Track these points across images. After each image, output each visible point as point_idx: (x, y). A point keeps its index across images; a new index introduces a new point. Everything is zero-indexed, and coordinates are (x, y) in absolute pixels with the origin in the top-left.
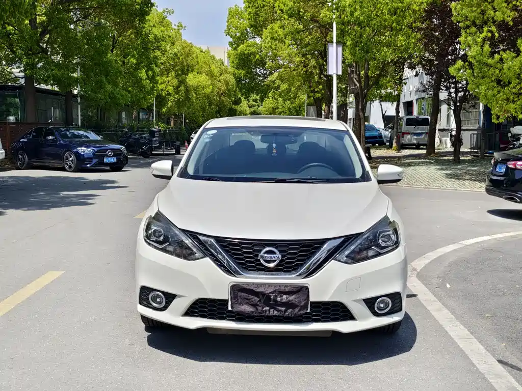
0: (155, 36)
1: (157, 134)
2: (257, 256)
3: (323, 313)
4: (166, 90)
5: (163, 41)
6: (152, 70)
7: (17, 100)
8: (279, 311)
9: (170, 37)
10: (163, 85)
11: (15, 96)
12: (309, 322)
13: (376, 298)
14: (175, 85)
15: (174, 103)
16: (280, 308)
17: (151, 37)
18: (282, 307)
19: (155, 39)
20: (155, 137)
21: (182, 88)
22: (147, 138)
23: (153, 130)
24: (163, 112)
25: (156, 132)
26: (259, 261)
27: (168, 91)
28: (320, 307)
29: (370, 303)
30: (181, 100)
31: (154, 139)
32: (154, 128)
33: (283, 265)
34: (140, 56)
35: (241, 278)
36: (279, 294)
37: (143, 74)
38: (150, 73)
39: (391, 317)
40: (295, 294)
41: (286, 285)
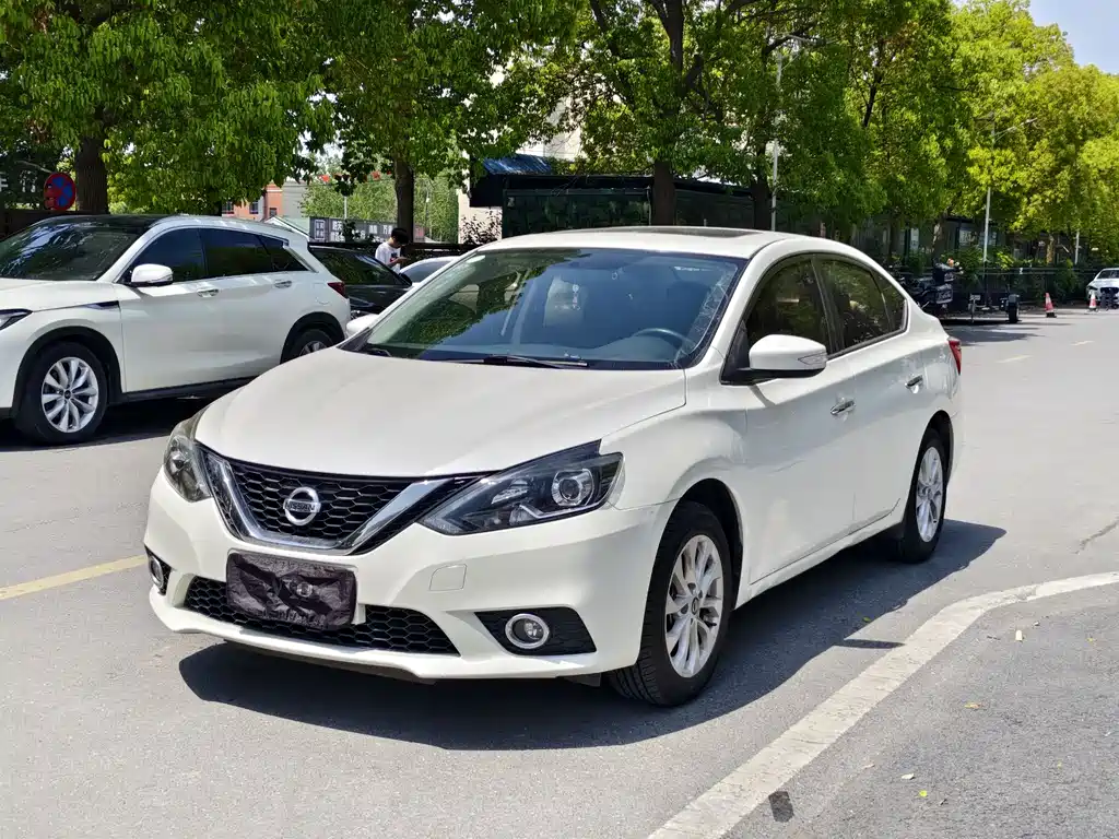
0: (966, 62)
1: (950, 277)
2: (282, 501)
3: (392, 632)
4: (1012, 179)
5: (984, 69)
6: (954, 135)
7: (646, 206)
8: (303, 615)
9: (1001, 60)
10: (1003, 169)
11: (644, 199)
12: (366, 645)
13: (508, 614)
14: (1047, 169)
15: (1041, 209)
16: (305, 611)
17: (956, 64)
18: (309, 609)
19: (965, 66)
20: (943, 283)
21: (1065, 175)
22: (927, 285)
23: (941, 269)
24: (1016, 229)
25: (948, 271)
26: (284, 512)
27: (1015, 182)
28: (384, 618)
29: (494, 622)
30: (1059, 201)
31: (942, 288)
32: (945, 263)
33: (322, 525)
34: (930, 105)
35: (247, 541)
36: (300, 581)
37: (931, 146)
38: (948, 143)
39: (554, 661)
40: (329, 584)
41: (315, 565)
